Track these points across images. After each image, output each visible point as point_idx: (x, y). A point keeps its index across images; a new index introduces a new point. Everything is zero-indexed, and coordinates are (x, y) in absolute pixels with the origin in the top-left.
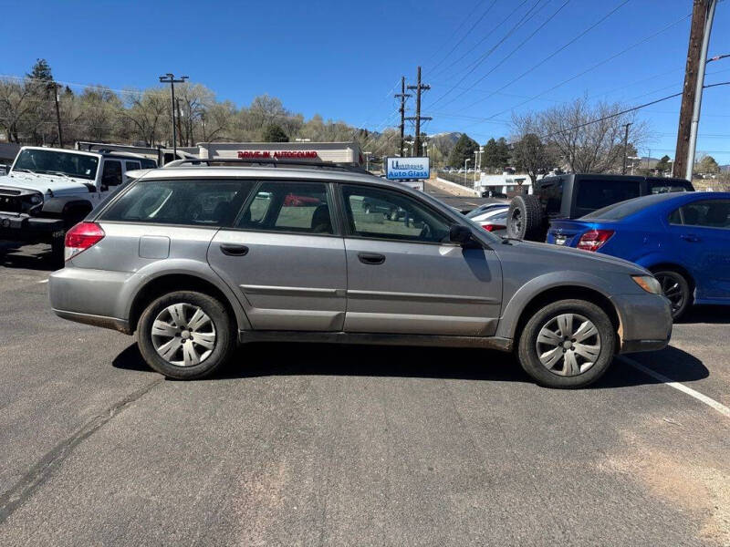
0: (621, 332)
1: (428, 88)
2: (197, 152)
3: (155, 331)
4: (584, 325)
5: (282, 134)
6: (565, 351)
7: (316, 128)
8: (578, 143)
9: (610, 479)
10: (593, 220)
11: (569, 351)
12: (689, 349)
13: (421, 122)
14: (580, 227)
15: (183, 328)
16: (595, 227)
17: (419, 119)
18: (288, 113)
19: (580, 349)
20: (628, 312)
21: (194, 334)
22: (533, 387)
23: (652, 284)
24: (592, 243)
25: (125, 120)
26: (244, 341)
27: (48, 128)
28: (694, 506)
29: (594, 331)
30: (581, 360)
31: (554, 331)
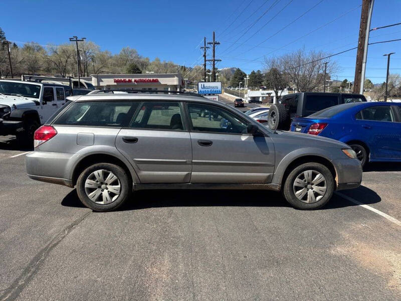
0: (337, 179)
1: (219, 43)
2: (91, 80)
3: (86, 185)
4: (318, 176)
5: (138, 69)
6: (308, 190)
7: (157, 65)
8: (300, 73)
9: (339, 258)
10: (316, 117)
11: (310, 190)
12: (369, 186)
13: (216, 62)
14: (309, 121)
15: (102, 183)
16: (317, 121)
17: (214, 61)
18: (140, 57)
19: (316, 188)
20: (340, 168)
21: (108, 186)
22: (291, 210)
23: (352, 153)
24: (316, 130)
25: (49, 62)
26: (137, 190)
27: (4, 67)
28: (383, 271)
29: (323, 179)
30: (316, 194)
31: (302, 179)
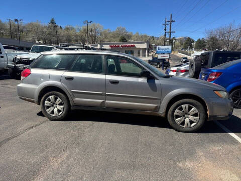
0: (208, 112)
1: (174, 21)
2: (97, 46)
3: (45, 104)
4: (193, 109)
5: (125, 39)
6: (185, 118)
7: (136, 37)
9: (182, 170)
10: (215, 69)
11: (187, 118)
14: (210, 71)
15: (54, 104)
16: (215, 71)
17: (170, 32)
18: (127, 32)
19: (191, 118)
21: (57, 106)
22: (173, 131)
23: (224, 94)
24: (213, 77)
29: (197, 111)
30: (191, 122)
31: (181, 110)
